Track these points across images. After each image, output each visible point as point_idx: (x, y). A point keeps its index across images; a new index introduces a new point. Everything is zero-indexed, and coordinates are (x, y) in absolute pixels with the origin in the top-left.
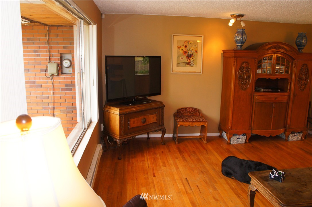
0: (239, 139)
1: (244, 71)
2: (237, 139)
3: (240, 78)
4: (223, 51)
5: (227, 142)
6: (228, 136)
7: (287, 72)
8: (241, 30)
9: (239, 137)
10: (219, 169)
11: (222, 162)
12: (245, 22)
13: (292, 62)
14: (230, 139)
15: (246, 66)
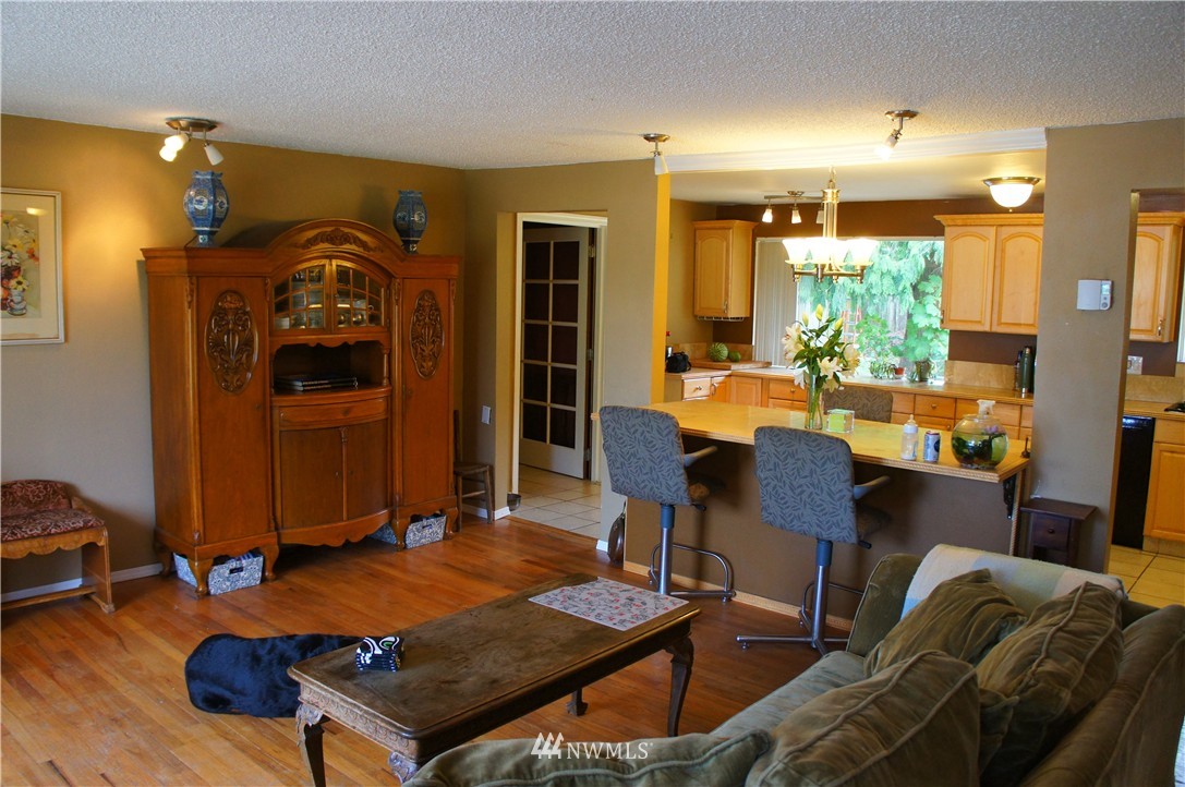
0: (240, 569)
1: (228, 324)
2: (232, 571)
3: (214, 351)
4: (145, 251)
5: (197, 591)
6: (196, 568)
7: (374, 318)
8: (209, 177)
9: (238, 566)
10: (180, 692)
11: (184, 665)
12: (220, 146)
13: (388, 288)
14: (204, 578)
15: (232, 306)
